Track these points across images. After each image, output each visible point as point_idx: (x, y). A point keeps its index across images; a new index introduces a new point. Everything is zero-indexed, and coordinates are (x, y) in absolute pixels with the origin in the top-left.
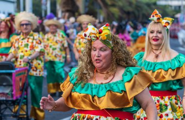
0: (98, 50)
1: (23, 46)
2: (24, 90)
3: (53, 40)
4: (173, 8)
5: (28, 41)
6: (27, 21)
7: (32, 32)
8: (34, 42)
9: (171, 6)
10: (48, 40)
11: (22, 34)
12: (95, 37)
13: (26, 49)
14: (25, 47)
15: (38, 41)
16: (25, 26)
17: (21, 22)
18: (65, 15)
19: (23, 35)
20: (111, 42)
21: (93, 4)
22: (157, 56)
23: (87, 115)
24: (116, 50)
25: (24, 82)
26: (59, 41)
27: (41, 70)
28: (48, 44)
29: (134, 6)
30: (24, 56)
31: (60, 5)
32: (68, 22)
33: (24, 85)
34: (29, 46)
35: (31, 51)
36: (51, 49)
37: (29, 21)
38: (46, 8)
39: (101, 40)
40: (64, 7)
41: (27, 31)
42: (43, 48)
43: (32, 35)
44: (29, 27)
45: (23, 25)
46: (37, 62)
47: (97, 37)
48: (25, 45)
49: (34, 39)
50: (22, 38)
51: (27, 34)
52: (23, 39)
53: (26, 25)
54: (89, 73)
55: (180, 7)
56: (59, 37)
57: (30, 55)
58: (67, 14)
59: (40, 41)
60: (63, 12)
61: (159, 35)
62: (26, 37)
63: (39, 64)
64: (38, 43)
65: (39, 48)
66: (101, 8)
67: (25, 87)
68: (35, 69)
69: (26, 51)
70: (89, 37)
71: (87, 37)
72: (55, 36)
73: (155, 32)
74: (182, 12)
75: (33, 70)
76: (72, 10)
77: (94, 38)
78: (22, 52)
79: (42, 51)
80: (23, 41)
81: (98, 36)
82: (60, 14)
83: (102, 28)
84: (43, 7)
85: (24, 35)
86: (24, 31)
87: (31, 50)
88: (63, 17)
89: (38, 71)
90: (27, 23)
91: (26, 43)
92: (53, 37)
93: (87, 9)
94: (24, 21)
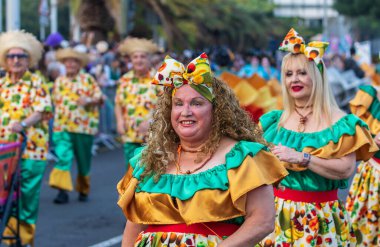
0: (186, 105)
1: (10, 98)
2: (13, 187)
3: (71, 89)
4: (308, 23)
5: (19, 90)
6: (20, 48)
7: (28, 73)
8: (33, 91)
9: (303, 20)
10: (61, 89)
11: (7, 75)
12: (180, 79)
13: (14, 105)
14: (13, 101)
15: (39, 90)
16: (16, 60)
17: (8, 51)
18: (87, 37)
19: (10, 76)
20: (211, 90)
21: (144, 14)
22: (304, 121)
23: (169, 234)
24: (221, 103)
25: (12, 172)
26: (82, 91)
27: (44, 148)
28: (61, 98)
29: (227, 19)
30: (9, 119)
31: (77, 16)
32: (94, 52)
33: (12, 177)
34: (21, 101)
35: (24, 110)
36: (67, 108)
37: (24, 50)
38: (50, 21)
39: (193, 85)
40: (85, 21)
41: (19, 69)
42: (49, 104)
43: (28, 78)
44: (24, 62)
45: (13, 56)
46: (36, 133)
47: (184, 80)
48: (13, 97)
49: (31, 86)
50: (7, 83)
51: (19, 75)
52: (9, 86)
53: (19, 56)
54: (166, 155)
55: (320, 21)
56: (83, 83)
57: (23, 118)
58: (91, 36)
59: (43, 90)
60: (82, 30)
61: (303, 79)
62: (16, 82)
63: (40, 137)
64: (40, 95)
65: (41, 104)
66: (160, 23)
67: (14, 182)
68: (32, 147)
69: (15, 109)
70: (167, 79)
71: (164, 82)
72: (75, 81)
73: (295, 74)
74: (326, 32)
75: (29, 149)
76: (101, 27)
77: (178, 82)
78: (7, 111)
79: (48, 110)
80: (11, 89)
81: (185, 77)
82: (76, 36)
83: (194, 62)
84: (43, 21)
85: (13, 77)
86: (14, 70)
87: (24, 107)
88: (84, 42)
89: (38, 150)
90: (21, 52)
91: (16, 92)
92: (70, 84)
93: (132, 25)
94: (14, 48)
